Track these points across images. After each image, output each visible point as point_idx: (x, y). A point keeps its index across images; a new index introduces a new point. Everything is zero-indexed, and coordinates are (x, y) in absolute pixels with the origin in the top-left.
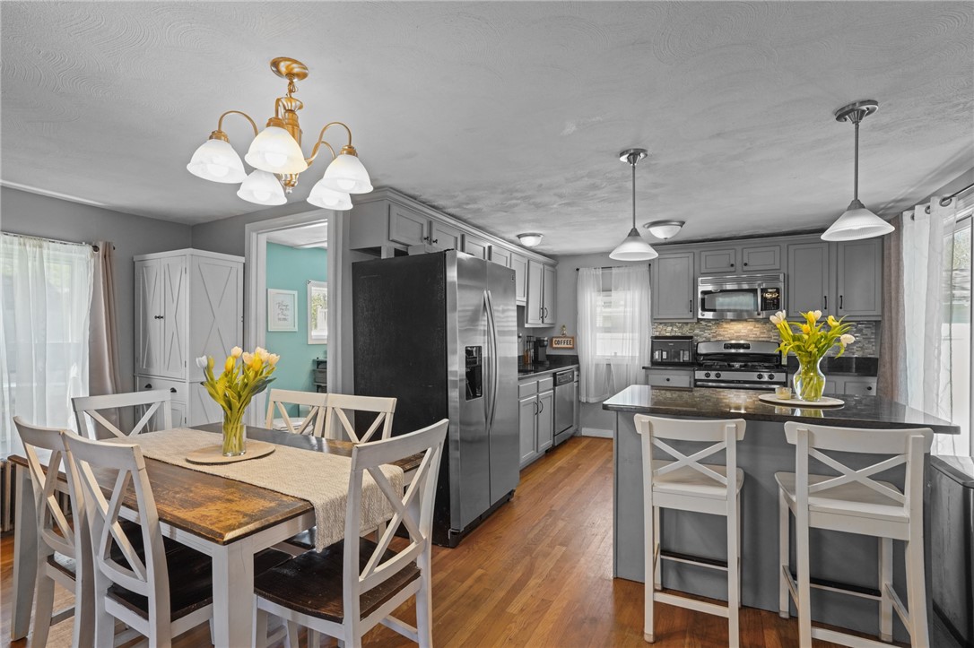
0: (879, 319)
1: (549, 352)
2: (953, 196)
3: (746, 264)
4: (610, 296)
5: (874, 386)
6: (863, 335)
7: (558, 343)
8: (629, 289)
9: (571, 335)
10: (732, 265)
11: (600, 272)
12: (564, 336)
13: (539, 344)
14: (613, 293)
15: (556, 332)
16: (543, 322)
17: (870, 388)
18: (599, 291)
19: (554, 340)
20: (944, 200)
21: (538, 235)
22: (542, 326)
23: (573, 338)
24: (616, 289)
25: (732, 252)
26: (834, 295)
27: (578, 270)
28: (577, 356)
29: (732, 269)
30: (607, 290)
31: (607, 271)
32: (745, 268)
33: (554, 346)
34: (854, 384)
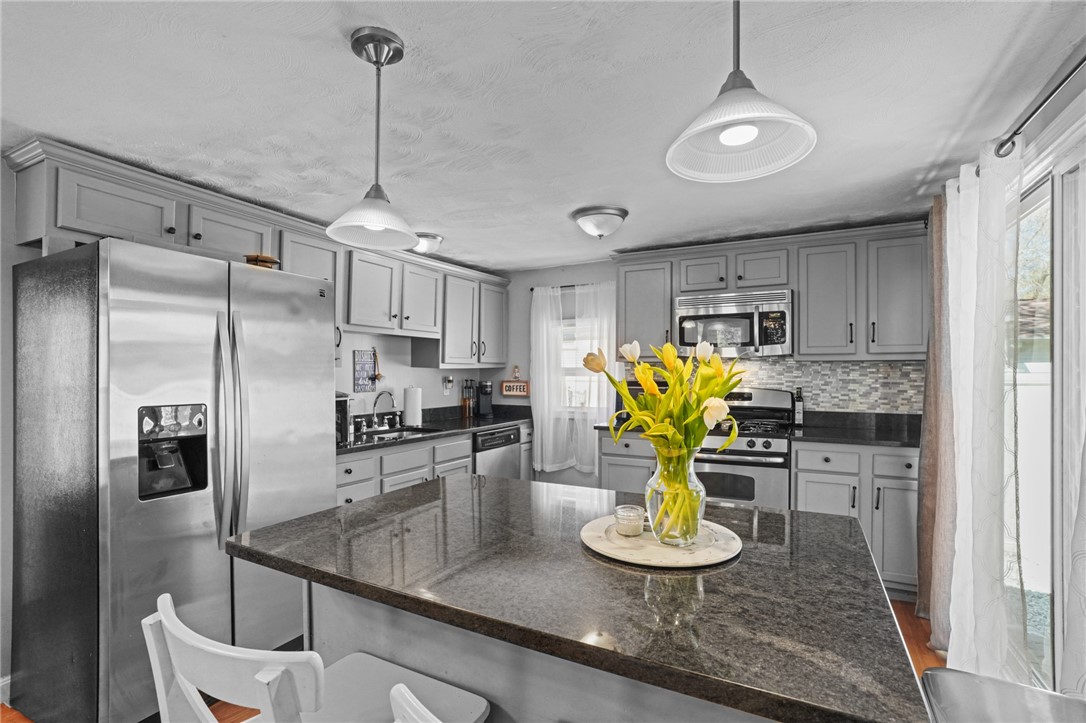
0: (923, 357)
1: (497, 400)
2: (1015, 133)
3: (740, 278)
4: (574, 325)
5: (915, 462)
6: (910, 381)
7: (510, 389)
8: (596, 316)
9: (525, 379)
10: (722, 279)
11: (559, 292)
12: (517, 380)
13: (481, 390)
14: (577, 321)
15: (507, 375)
16: (479, 361)
17: (909, 466)
18: (559, 319)
19: (505, 385)
20: (1002, 145)
21: (434, 237)
22: (478, 366)
23: (526, 382)
24: (580, 316)
25: (722, 260)
26: (864, 322)
27: (532, 290)
28: (530, 407)
29: (723, 285)
30: (569, 317)
31: (568, 291)
32: (741, 283)
33: (505, 393)
34: (886, 458)
